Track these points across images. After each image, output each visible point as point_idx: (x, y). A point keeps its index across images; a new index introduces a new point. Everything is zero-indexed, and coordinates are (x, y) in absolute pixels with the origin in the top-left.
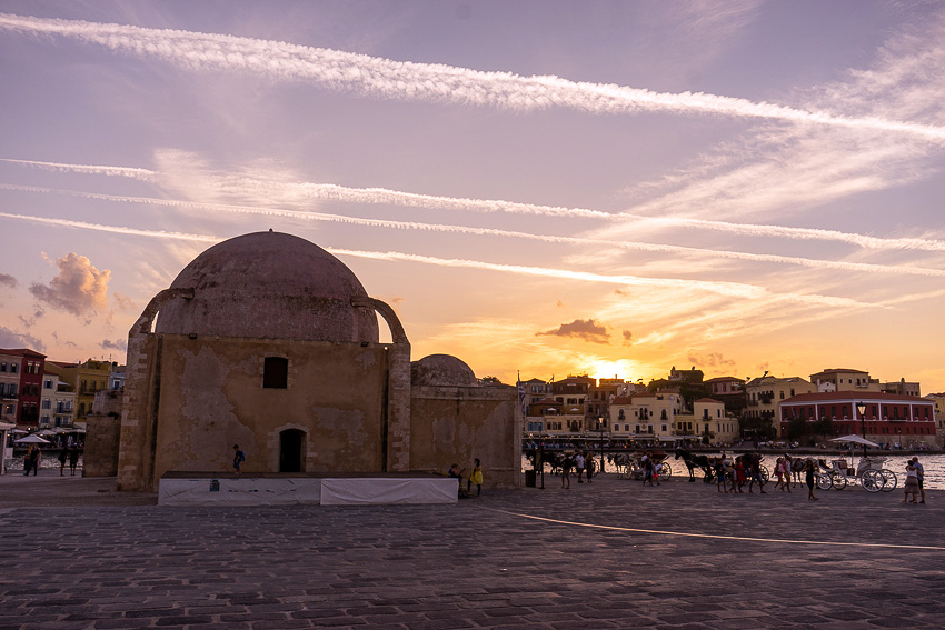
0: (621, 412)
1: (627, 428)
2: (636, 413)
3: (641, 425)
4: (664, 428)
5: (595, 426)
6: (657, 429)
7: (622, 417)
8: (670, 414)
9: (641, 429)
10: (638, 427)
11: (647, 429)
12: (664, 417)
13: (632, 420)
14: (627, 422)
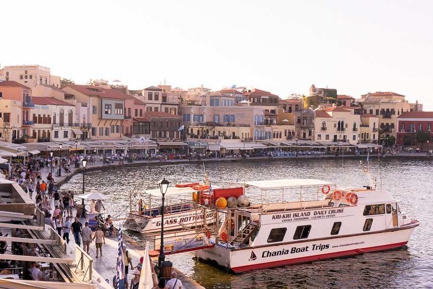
0: (324, 124)
1: (327, 137)
2: (335, 125)
3: (338, 135)
4: (354, 138)
5: (302, 135)
6: (350, 138)
7: (324, 129)
8: (358, 127)
9: (338, 138)
10: (335, 136)
11: (342, 138)
12: (355, 129)
13: (332, 131)
14: (327, 132)
